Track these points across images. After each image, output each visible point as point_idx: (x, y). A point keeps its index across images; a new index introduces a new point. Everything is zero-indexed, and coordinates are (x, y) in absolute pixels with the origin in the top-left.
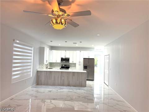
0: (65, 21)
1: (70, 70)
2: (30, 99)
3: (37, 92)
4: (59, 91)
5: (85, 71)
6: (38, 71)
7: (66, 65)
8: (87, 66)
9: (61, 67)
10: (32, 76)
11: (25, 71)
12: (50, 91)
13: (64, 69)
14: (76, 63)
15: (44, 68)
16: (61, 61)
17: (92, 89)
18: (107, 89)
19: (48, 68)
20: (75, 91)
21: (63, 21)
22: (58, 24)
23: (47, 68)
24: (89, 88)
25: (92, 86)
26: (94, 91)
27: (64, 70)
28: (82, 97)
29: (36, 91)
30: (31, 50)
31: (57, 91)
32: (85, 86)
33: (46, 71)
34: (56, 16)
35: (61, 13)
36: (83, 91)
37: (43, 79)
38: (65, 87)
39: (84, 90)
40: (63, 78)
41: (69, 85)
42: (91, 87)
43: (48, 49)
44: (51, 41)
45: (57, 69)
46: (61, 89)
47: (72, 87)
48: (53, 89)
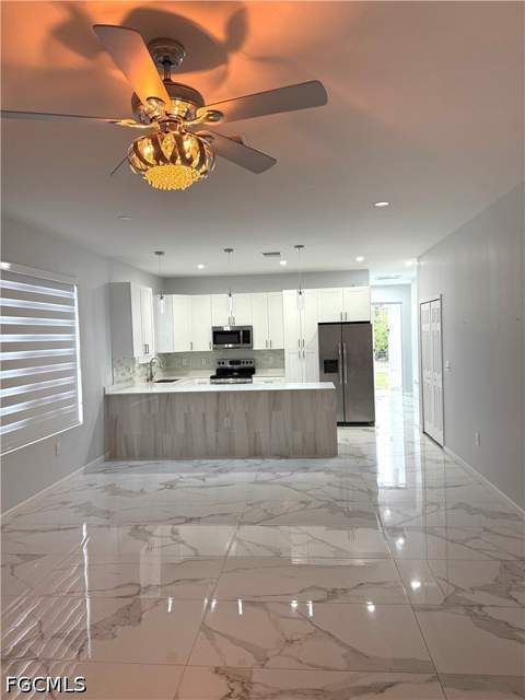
0: (201, 144)
1: (259, 383)
2: (84, 527)
3: (113, 490)
4: (211, 480)
5: (330, 385)
6: (108, 398)
7: (238, 362)
8: (336, 362)
9: (214, 373)
10: (81, 419)
11: (48, 400)
12: (171, 486)
13: (231, 380)
14: (283, 350)
15: (136, 378)
16: (215, 342)
17: (365, 464)
18: (438, 462)
19: (156, 378)
20: (286, 476)
21: (189, 144)
22: (165, 161)
23: (150, 379)
24: (351, 462)
25: (365, 452)
26: (375, 473)
27: (231, 386)
28: (320, 504)
29: (106, 488)
30: (69, 302)
31: (202, 483)
32: (333, 453)
33: (148, 395)
34: (155, 125)
35: (178, 108)
36: (321, 475)
37: (134, 429)
38: (237, 463)
39: (328, 471)
40: (226, 422)
41: (256, 453)
42: (363, 457)
43: (150, 290)
44: (160, 253)
45: (199, 382)
46: (220, 471)
47: (272, 462)
48: (184, 475)
